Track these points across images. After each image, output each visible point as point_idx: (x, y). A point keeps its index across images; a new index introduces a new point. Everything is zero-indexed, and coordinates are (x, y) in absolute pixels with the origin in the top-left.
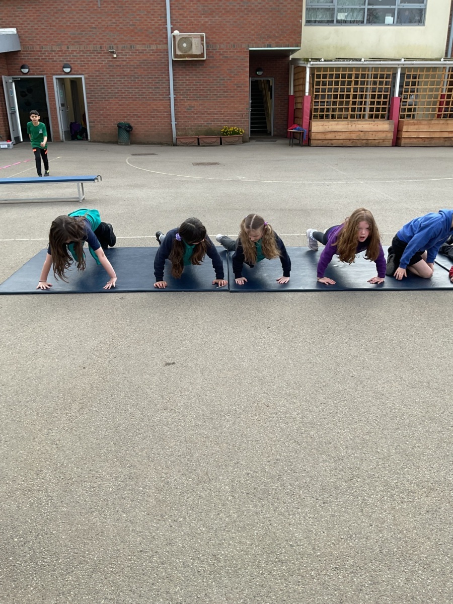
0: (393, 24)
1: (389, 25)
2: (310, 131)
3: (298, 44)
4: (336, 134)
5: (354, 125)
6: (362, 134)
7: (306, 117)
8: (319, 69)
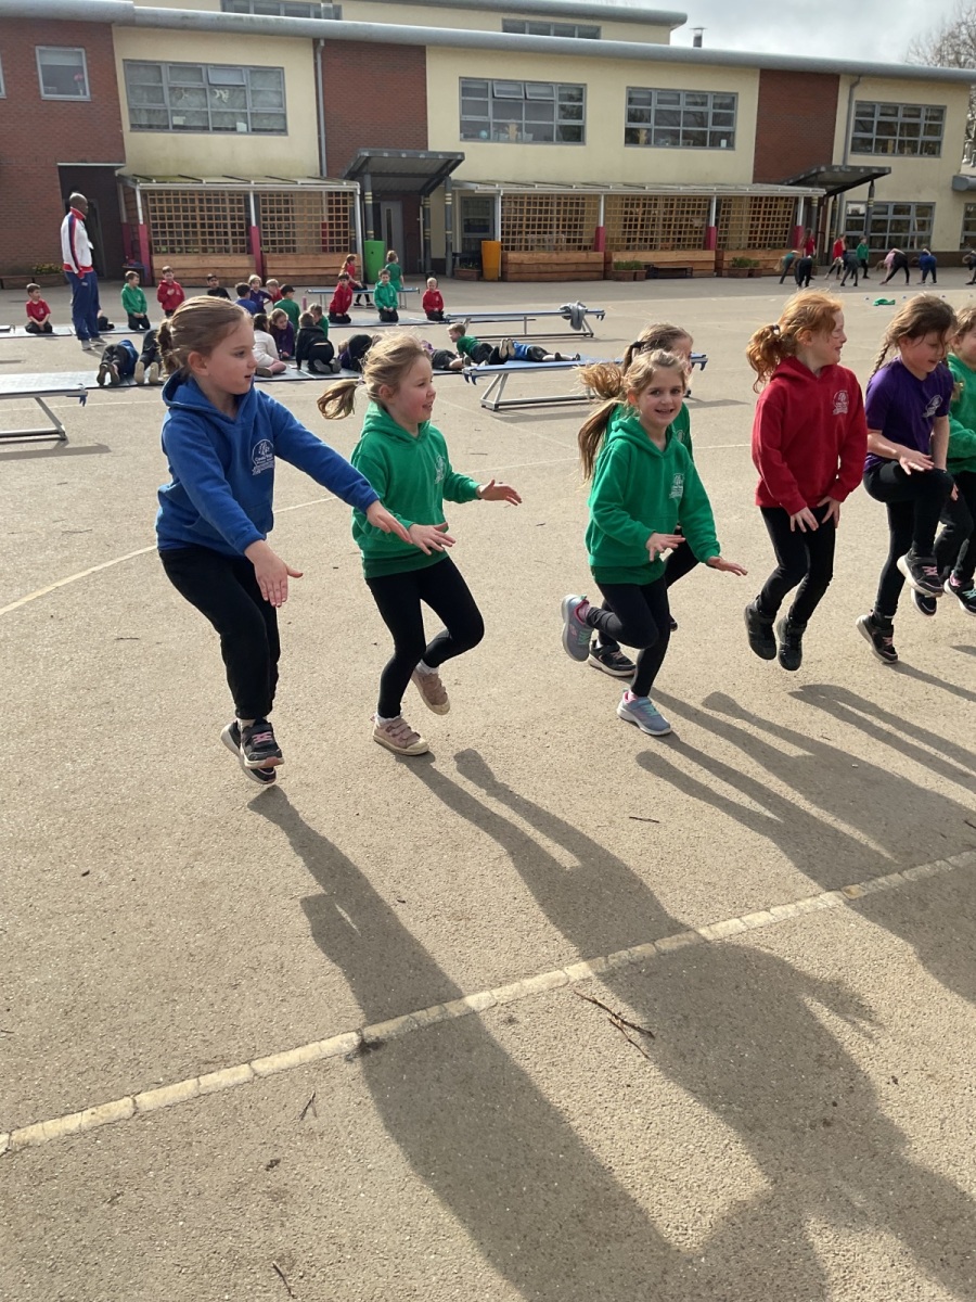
0: (247, 133)
1: (242, 133)
2: (152, 267)
3: (123, 160)
4: (184, 272)
5: (206, 262)
6: (218, 271)
7: (145, 251)
8: (152, 192)
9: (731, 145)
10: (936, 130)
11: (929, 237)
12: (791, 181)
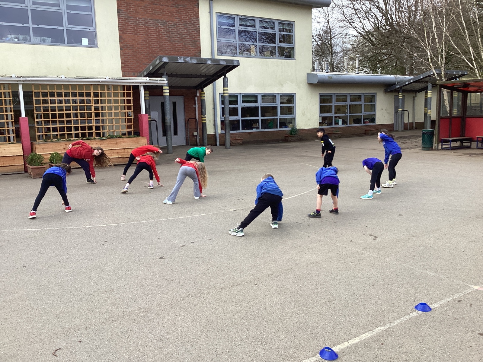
9: (93, 43)
10: (288, 39)
11: (294, 118)
12: (145, 74)
